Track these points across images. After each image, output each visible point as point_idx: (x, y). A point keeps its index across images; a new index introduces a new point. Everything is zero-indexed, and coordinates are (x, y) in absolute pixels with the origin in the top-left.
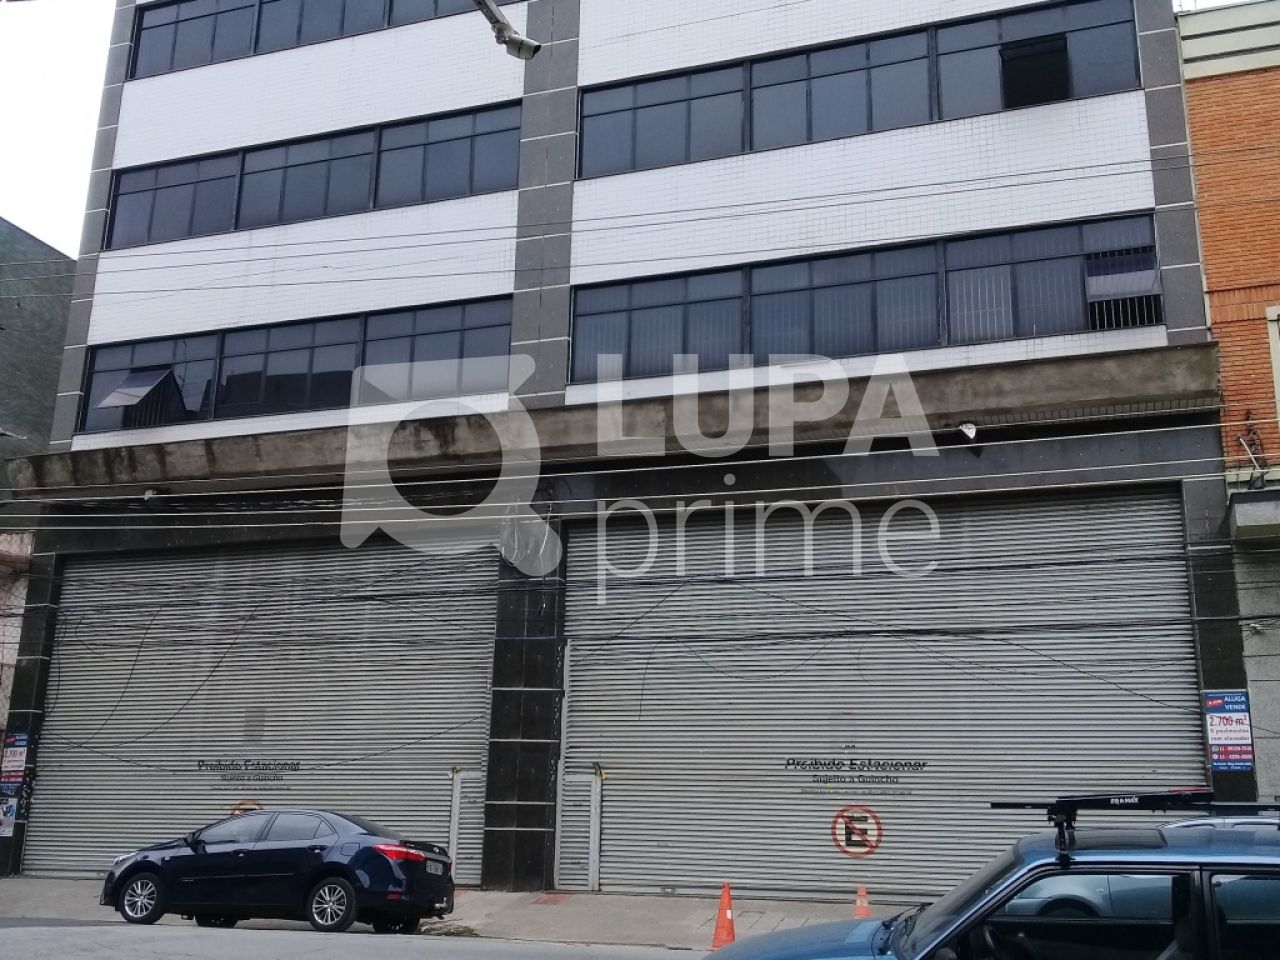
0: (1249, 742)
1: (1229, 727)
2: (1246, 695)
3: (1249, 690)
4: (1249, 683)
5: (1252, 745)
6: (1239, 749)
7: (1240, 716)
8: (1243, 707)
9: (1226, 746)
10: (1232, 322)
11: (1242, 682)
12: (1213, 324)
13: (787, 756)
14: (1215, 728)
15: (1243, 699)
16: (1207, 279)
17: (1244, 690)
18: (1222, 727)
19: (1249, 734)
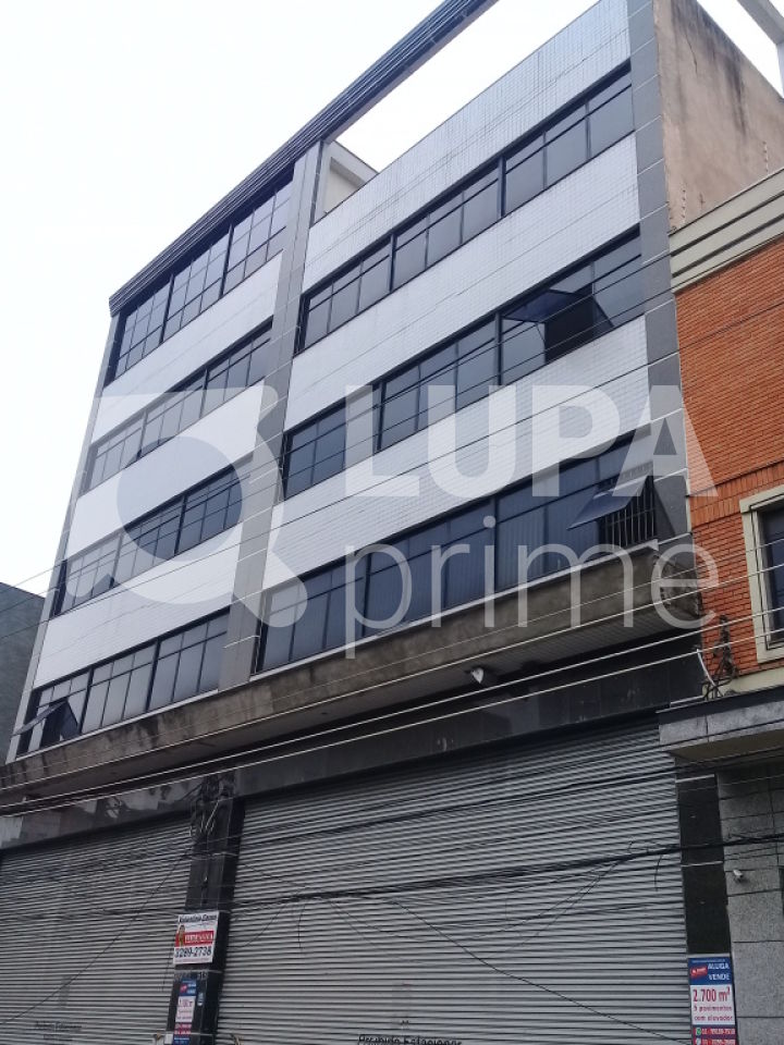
0: (732, 1023)
1: (712, 1004)
2: (730, 960)
3: (733, 954)
4: (733, 945)
5: (736, 1027)
6: (721, 1031)
7: (723, 988)
8: (726, 977)
9: (709, 1027)
10: (711, 522)
11: (725, 945)
12: (693, 529)
13: (360, 1032)
14: (699, 1004)
15: (727, 966)
16: (691, 482)
17: (728, 955)
18: (705, 1004)
19: (731, 1013)
